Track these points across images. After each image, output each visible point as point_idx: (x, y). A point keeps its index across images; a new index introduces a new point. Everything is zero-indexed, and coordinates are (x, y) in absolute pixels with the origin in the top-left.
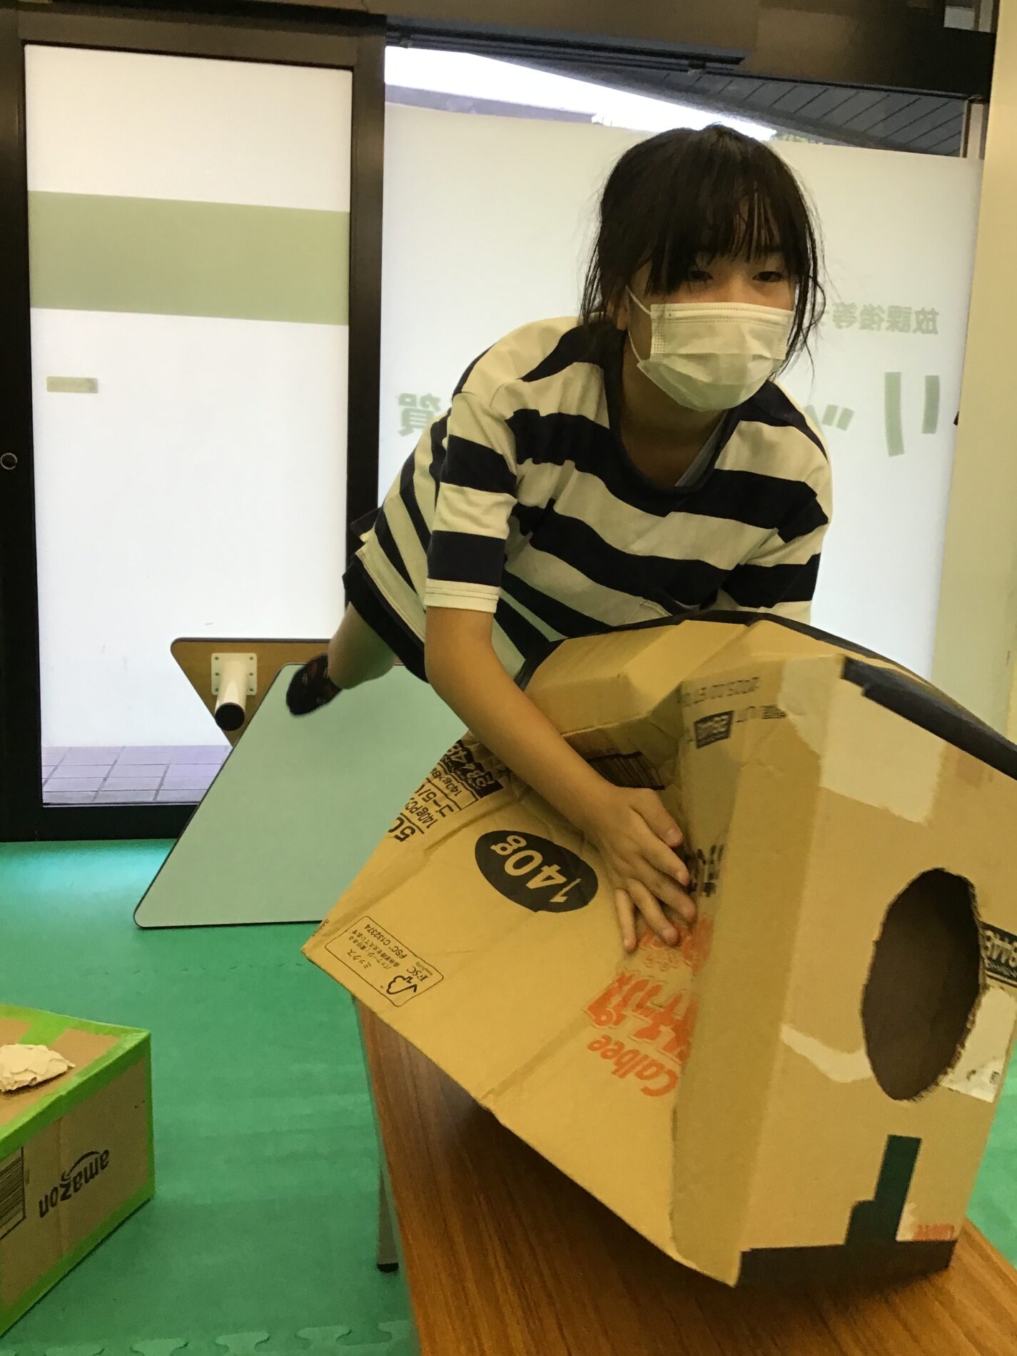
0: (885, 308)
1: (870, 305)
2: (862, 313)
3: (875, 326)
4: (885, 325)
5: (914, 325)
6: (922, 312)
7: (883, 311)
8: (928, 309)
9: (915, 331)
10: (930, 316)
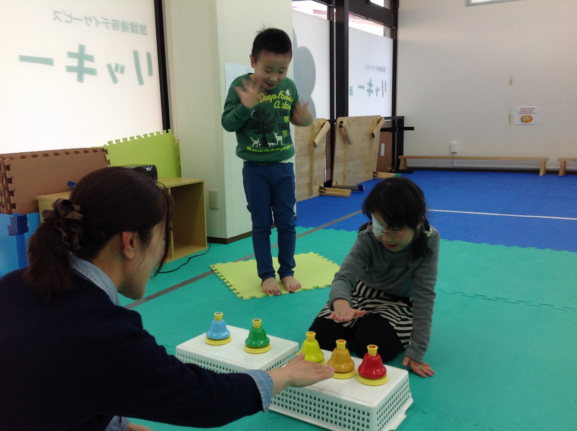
0: (129, 24)
1: (124, 21)
2: (122, 25)
3: (126, 30)
5: (139, 31)
6: (141, 26)
7: (128, 25)
8: (143, 25)
9: (140, 34)
10: (144, 28)
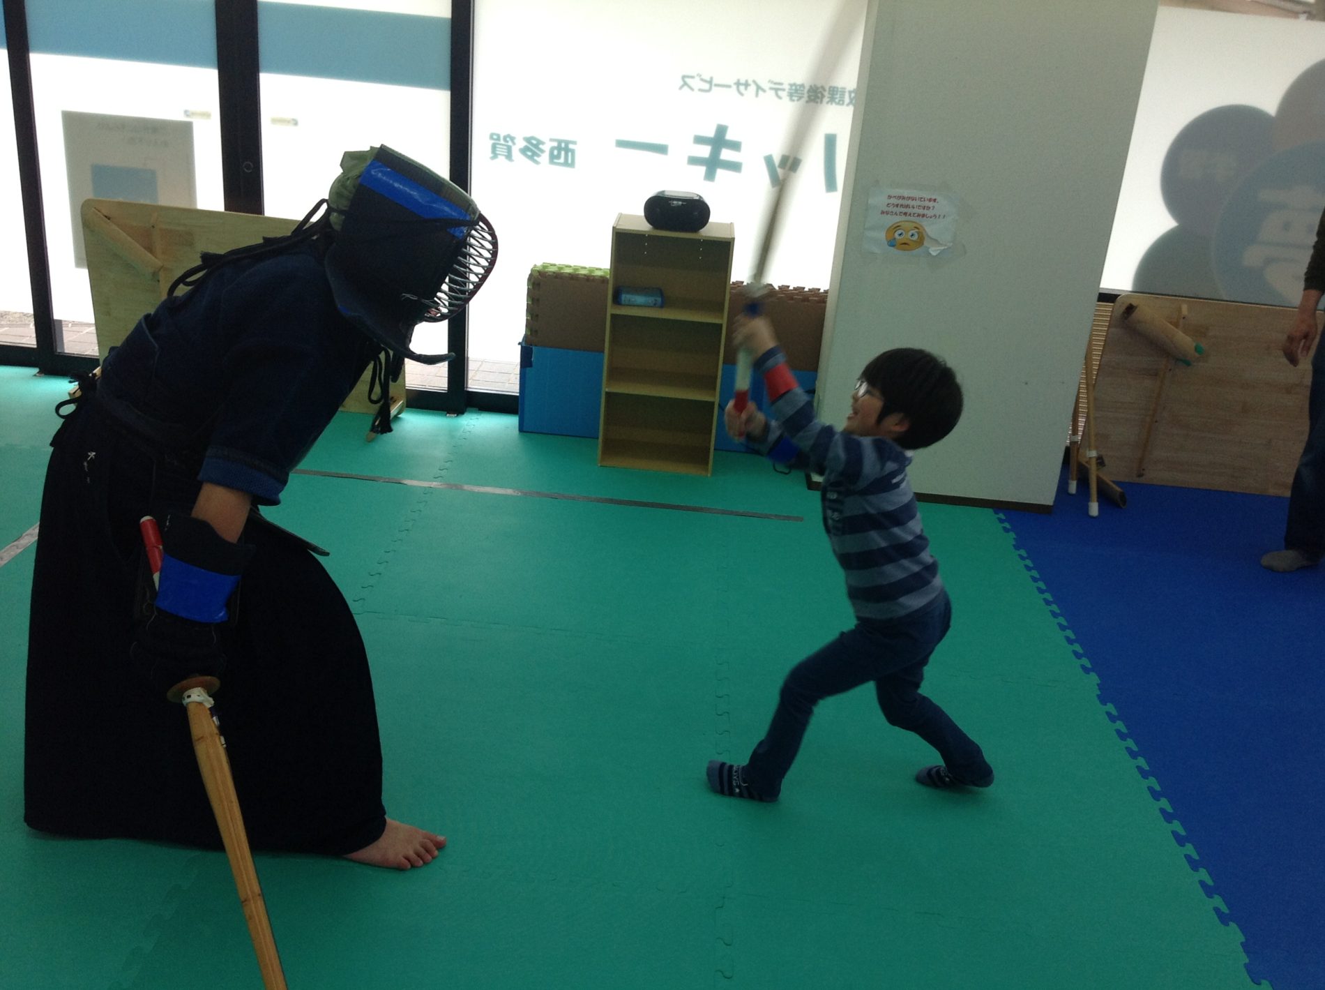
1: (816, 86)
3: (819, 101)
4: (826, 100)
5: (847, 100)
7: (825, 90)
9: (848, 105)
